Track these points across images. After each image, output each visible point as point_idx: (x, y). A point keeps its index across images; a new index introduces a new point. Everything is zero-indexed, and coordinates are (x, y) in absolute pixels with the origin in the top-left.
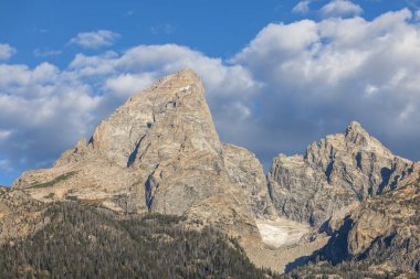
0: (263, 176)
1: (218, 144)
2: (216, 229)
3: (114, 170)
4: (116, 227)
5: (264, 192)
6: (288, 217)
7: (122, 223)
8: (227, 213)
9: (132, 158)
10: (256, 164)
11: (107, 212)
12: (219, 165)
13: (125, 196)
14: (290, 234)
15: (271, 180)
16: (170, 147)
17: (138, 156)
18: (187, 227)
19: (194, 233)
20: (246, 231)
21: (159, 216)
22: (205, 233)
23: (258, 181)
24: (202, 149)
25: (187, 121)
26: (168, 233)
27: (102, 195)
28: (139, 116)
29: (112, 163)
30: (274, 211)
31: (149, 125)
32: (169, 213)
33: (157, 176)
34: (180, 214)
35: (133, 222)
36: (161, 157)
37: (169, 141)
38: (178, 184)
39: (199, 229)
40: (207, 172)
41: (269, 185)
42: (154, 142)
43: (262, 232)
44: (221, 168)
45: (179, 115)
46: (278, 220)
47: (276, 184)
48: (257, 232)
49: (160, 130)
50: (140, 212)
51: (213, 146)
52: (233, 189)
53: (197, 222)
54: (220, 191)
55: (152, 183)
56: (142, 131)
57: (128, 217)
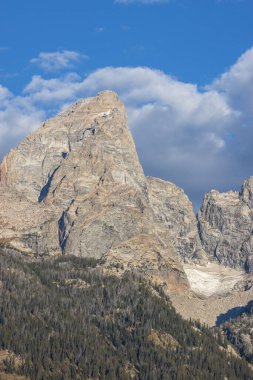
0: (192, 214)
1: (142, 177)
2: (138, 274)
3: (23, 205)
4: (26, 271)
5: (194, 232)
6: (220, 262)
7: (32, 266)
8: (151, 256)
9: (44, 192)
10: (185, 201)
11: (15, 253)
12: (143, 201)
13: (35, 235)
14: (222, 281)
15: (201, 219)
16: (88, 181)
17: (51, 190)
18: (105, 271)
19: (113, 279)
20: (172, 277)
21: (73, 259)
22: (125, 279)
23: (187, 220)
24: (123, 183)
25: (108, 151)
26: (84, 278)
27: (9, 234)
28: (53, 144)
29: (21, 197)
30: (204, 255)
31: (64, 155)
32: (85, 255)
33: (72, 213)
34: (98, 257)
35: (44, 266)
36: (77, 192)
37: (85, 174)
38: (96, 222)
39: (119, 274)
40: (129, 210)
41: (199, 225)
42: (70, 174)
43: (190, 279)
44: (145, 204)
45: (99, 144)
46: (209, 265)
47: (208, 224)
48: (185, 279)
49: (76, 161)
50: (52, 254)
51: (136, 180)
52: (157, 229)
53: (117, 266)
54: (144, 231)
55: (66, 221)
56: (57, 161)
57: (38, 260)
